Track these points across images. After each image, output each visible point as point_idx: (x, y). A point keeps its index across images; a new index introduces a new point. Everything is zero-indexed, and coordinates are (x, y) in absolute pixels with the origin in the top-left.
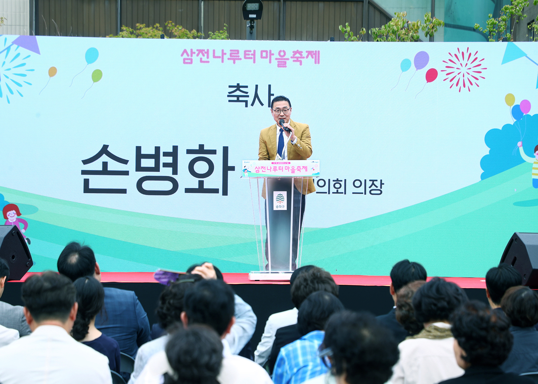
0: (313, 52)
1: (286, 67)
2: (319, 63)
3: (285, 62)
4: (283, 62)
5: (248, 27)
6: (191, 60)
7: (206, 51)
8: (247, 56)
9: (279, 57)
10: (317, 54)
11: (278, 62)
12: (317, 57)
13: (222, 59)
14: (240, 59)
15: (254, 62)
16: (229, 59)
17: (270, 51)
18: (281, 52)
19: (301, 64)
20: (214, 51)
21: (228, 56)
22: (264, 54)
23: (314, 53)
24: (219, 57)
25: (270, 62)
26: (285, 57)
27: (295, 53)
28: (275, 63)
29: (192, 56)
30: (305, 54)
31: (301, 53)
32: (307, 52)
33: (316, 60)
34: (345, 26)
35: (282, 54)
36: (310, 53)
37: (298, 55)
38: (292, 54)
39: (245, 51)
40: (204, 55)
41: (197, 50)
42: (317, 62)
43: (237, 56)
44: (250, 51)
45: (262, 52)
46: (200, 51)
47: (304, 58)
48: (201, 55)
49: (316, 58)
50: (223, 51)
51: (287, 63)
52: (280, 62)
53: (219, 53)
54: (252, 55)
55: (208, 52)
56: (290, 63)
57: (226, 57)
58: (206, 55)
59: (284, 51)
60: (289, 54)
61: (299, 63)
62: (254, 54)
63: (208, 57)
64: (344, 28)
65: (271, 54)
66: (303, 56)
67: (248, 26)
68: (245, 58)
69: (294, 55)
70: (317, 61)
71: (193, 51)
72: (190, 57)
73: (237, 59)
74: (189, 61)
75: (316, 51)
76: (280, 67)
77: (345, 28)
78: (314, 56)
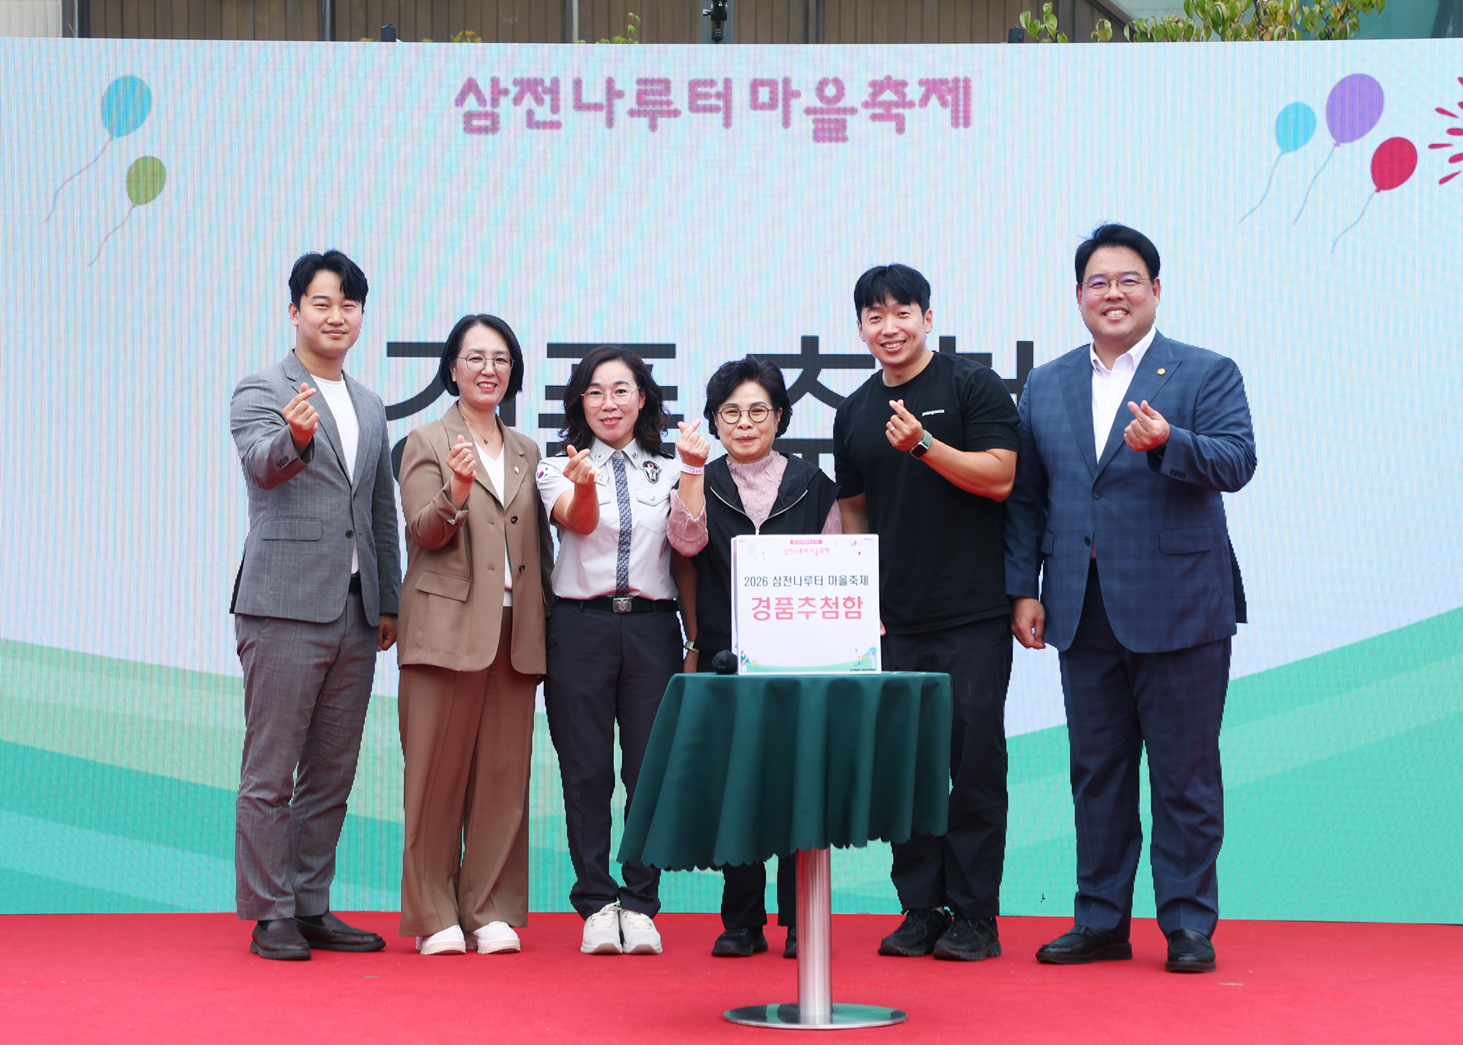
0: (943, 82)
1: (845, 139)
2: (967, 124)
3: (842, 125)
4: (837, 121)
5: (704, 15)
6: (494, 118)
7: (548, 83)
8: (701, 102)
9: (818, 104)
10: (961, 90)
11: (815, 121)
12: (961, 102)
13: (607, 113)
14: (676, 113)
15: (727, 123)
16: (632, 113)
17: (787, 82)
18: (827, 85)
19: (900, 129)
20: (578, 84)
21: (629, 101)
22: (764, 94)
23: (950, 85)
24: (597, 107)
25: (786, 123)
26: (840, 105)
27: (878, 87)
28: (803, 125)
29: (495, 102)
30: (914, 92)
31: (900, 88)
32: (921, 83)
33: (955, 112)
34: (1038, 15)
35: (830, 91)
36: (933, 87)
37: (888, 96)
38: (865, 94)
39: (694, 85)
40: (539, 101)
41: (515, 82)
42: (961, 121)
43: (661, 103)
44: (712, 83)
45: (755, 85)
46: (529, 86)
47: (911, 104)
48: (529, 100)
49: (956, 105)
50: (610, 82)
51: (849, 124)
52: (823, 121)
53: (595, 94)
54: (718, 95)
55: (554, 90)
56: (857, 125)
57: (622, 107)
58: (547, 98)
59: (837, 83)
60: (856, 95)
61: (892, 125)
62: (726, 96)
63: (555, 109)
64: (1036, 21)
65: (790, 94)
66: (908, 98)
67: (705, 11)
68: (694, 108)
69: (874, 95)
70: (962, 117)
71: (502, 85)
72: (489, 108)
73: (662, 114)
74: (488, 123)
75: (956, 81)
76: (823, 139)
77: (1042, 23)
78: (949, 98)
